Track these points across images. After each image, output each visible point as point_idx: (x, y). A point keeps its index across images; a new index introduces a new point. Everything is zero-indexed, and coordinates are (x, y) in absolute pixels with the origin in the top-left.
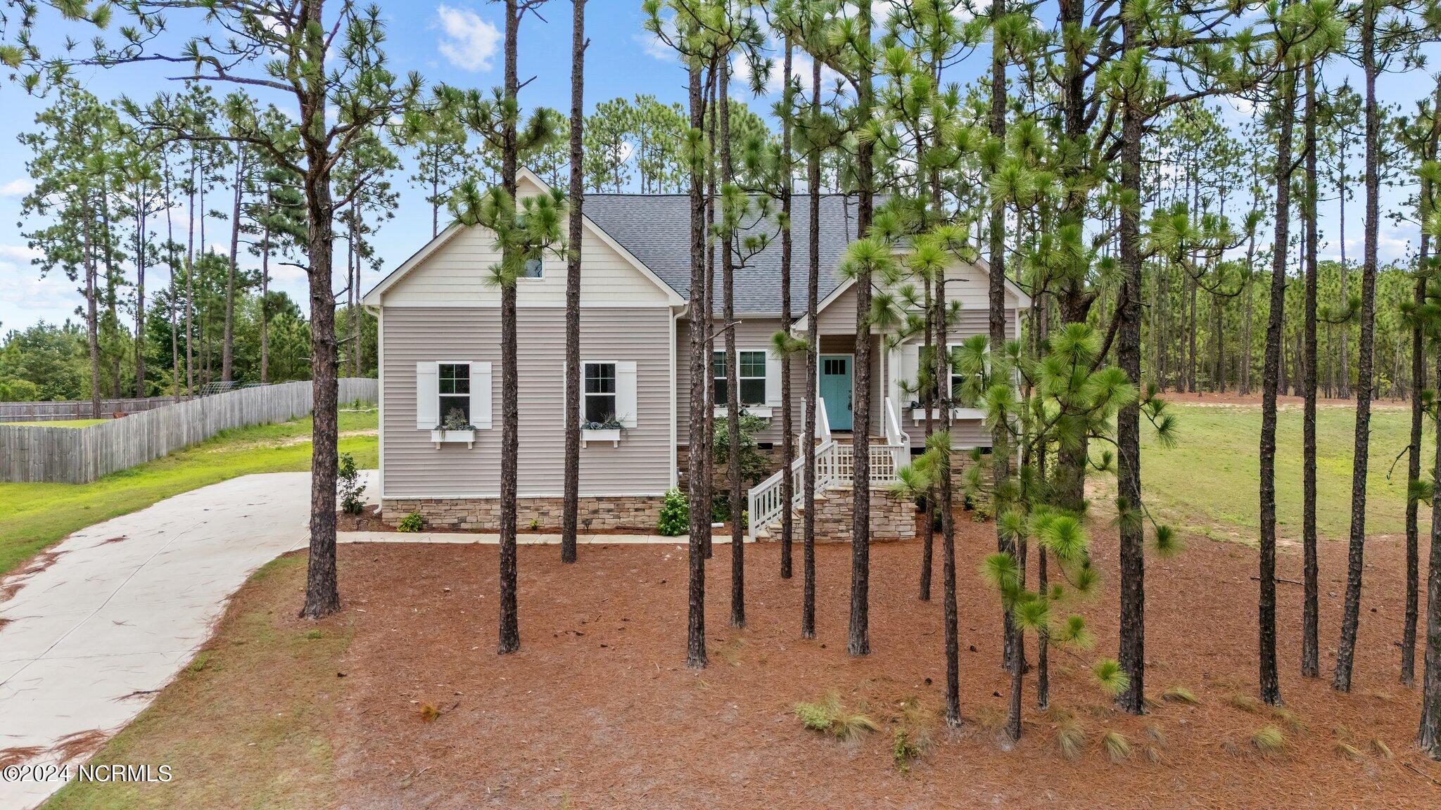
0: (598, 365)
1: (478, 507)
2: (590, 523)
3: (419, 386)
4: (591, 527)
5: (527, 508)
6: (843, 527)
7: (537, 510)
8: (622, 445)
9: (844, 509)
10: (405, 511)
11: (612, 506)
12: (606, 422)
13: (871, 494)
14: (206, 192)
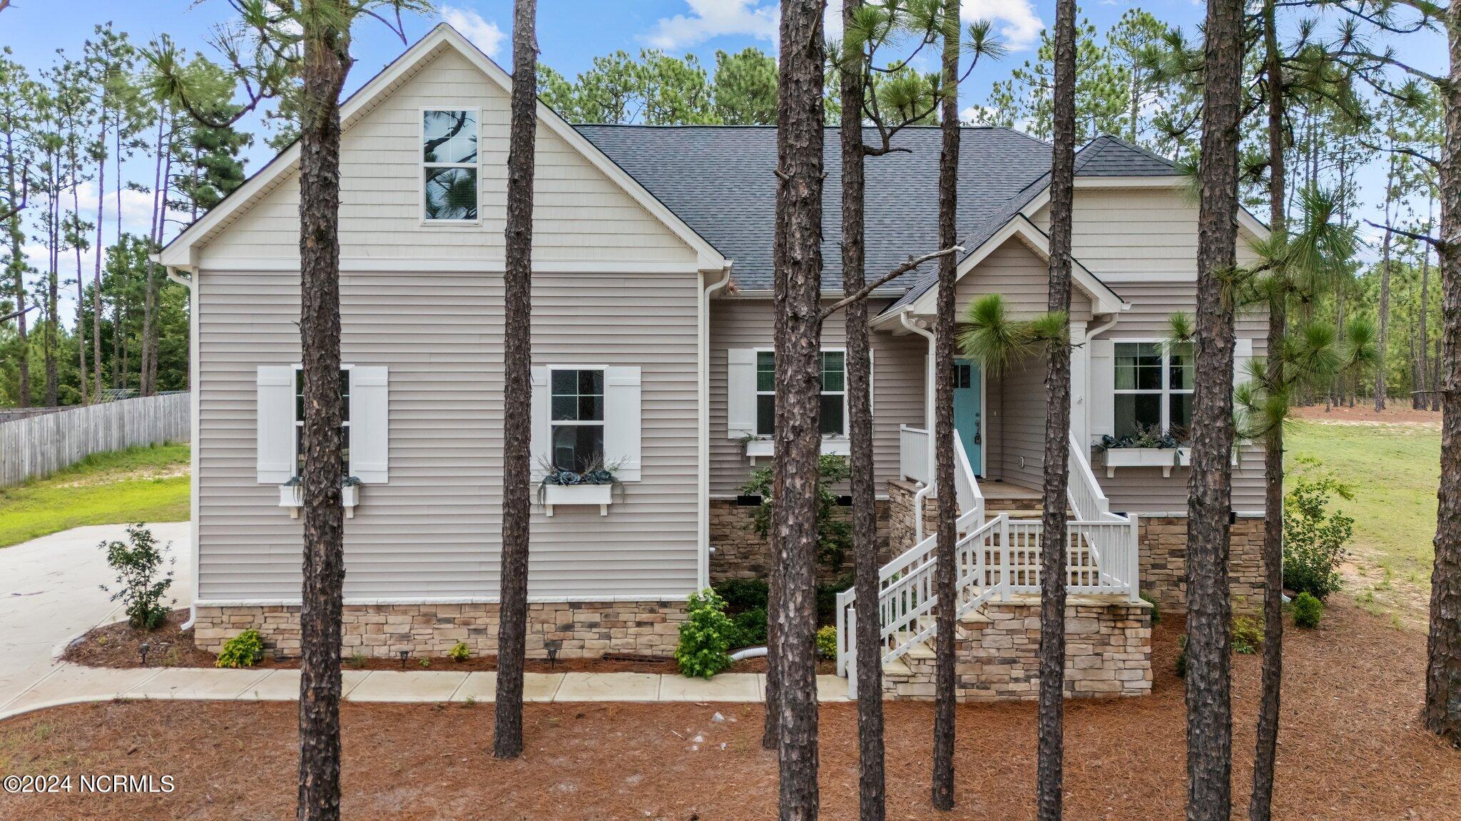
0: (573, 373)
1: (363, 619)
2: (559, 647)
3: (260, 407)
4: (561, 654)
5: (448, 621)
6: (1017, 672)
7: (466, 624)
8: (615, 510)
9: (1020, 639)
10: (236, 626)
11: (596, 617)
12: (587, 472)
13: (1070, 613)
14: (123, 160)
